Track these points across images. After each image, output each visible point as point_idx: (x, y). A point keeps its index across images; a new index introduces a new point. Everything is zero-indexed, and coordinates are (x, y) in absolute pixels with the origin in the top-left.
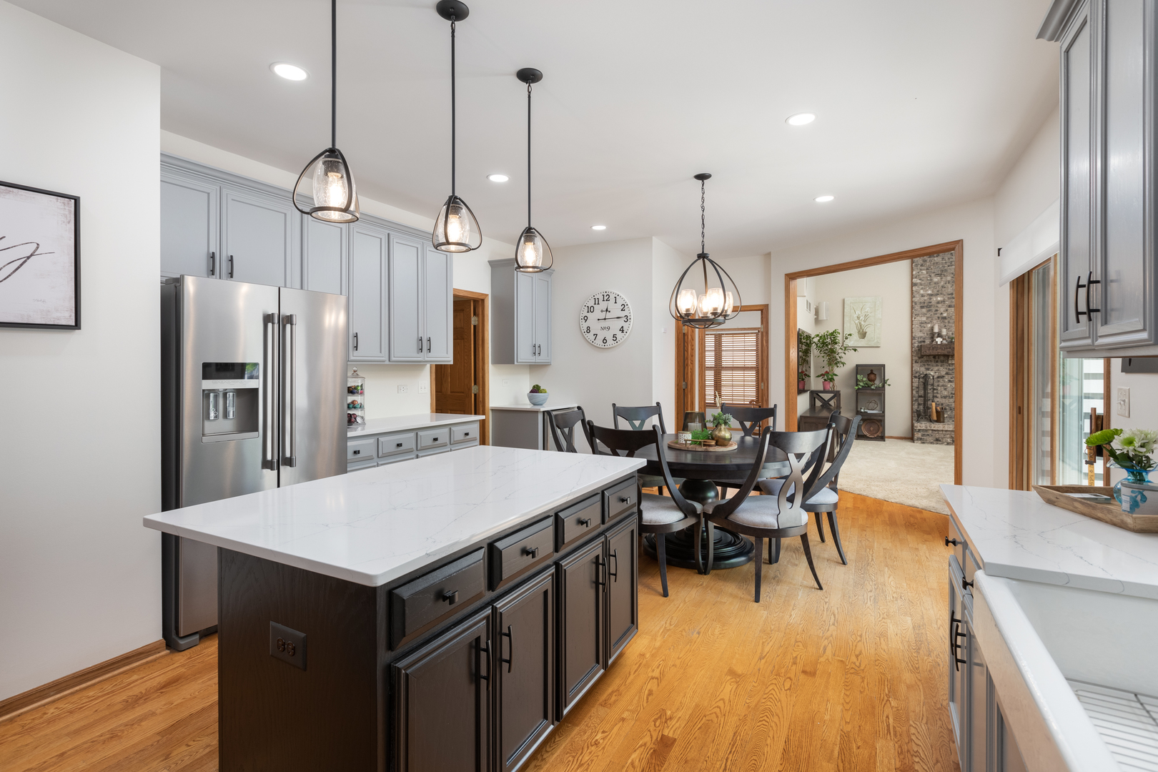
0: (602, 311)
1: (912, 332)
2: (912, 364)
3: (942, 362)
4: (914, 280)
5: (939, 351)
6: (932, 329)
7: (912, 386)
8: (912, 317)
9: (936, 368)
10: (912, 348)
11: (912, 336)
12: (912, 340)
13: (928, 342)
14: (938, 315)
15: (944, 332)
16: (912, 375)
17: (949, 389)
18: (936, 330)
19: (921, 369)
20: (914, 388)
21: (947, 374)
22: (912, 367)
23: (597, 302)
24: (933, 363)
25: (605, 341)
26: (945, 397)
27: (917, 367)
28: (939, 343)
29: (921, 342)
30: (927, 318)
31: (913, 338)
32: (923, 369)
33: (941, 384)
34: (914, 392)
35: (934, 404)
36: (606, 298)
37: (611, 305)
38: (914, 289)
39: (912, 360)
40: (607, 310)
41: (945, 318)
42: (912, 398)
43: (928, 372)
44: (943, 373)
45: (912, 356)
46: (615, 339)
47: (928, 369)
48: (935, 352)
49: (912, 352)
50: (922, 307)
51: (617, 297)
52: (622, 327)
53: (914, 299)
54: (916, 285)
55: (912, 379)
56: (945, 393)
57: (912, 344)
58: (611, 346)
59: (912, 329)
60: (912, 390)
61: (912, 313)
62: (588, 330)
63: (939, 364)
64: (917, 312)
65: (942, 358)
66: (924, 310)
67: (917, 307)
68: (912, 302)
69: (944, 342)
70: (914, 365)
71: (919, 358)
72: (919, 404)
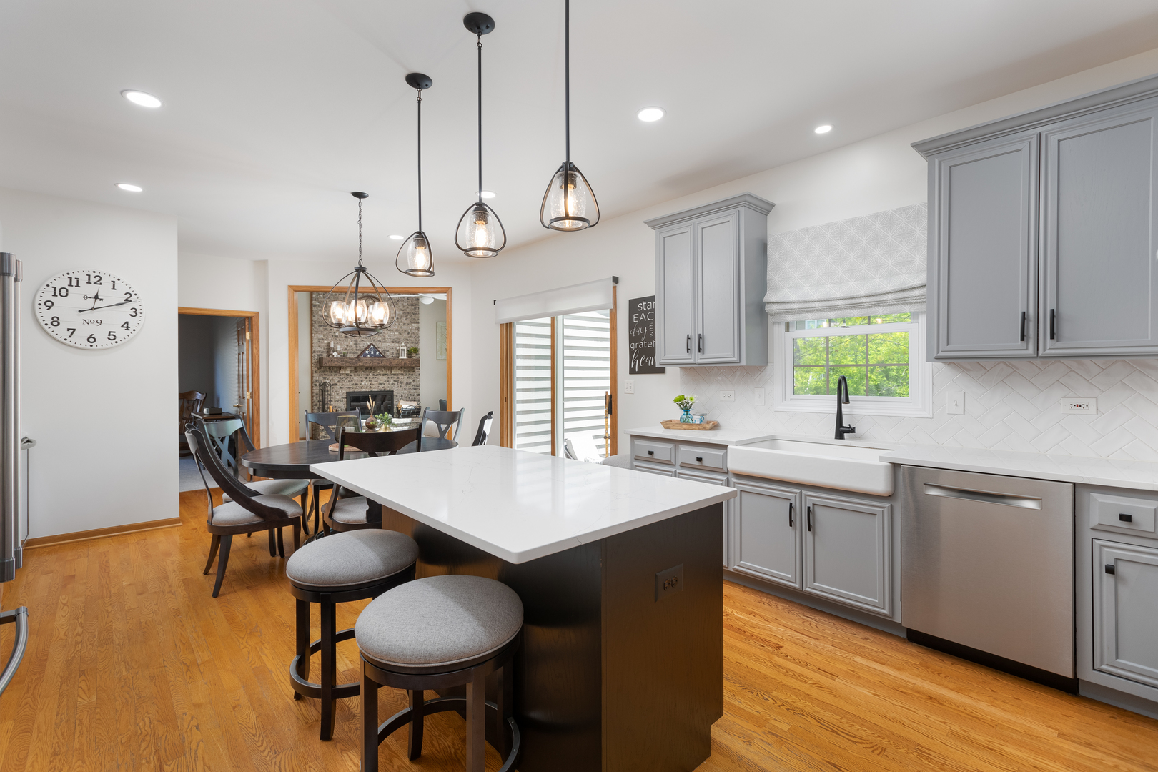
0: (86, 297)
1: (312, 346)
2: (312, 374)
3: (335, 372)
4: (314, 302)
5: (336, 363)
6: (328, 344)
7: (312, 393)
8: (311, 334)
9: (331, 377)
10: (312, 360)
11: (312, 350)
12: (312, 353)
13: (325, 355)
14: (332, 334)
15: (338, 348)
16: (312, 383)
17: (340, 394)
18: (332, 346)
19: (319, 378)
20: (314, 394)
21: (339, 382)
22: (312, 376)
23: (74, 282)
24: (330, 374)
25: (92, 340)
26: (337, 401)
27: (316, 377)
28: (335, 356)
29: (319, 355)
30: (324, 335)
31: (312, 351)
32: (321, 378)
33: (334, 390)
34: (314, 398)
35: (331, 407)
36: (93, 280)
37: (104, 290)
38: (314, 309)
39: (312, 370)
40: (96, 297)
41: (337, 336)
42: (312, 403)
43: (325, 381)
44: (336, 381)
45: (312, 367)
46: (112, 337)
47: (325, 378)
48: (333, 364)
49: (312, 363)
50: (320, 326)
51: (117, 282)
52: (127, 323)
53: (313, 318)
54: (315, 306)
55: (312, 387)
56: (338, 398)
57: (312, 357)
58: (105, 346)
59: (312, 343)
60: (312, 396)
61: (311, 330)
62: (56, 321)
63: (333, 374)
64: (316, 330)
65: (335, 369)
66: (322, 328)
67: (316, 325)
68: (312, 320)
69: (339, 356)
70: (314, 375)
71: (318, 369)
72: (319, 408)
